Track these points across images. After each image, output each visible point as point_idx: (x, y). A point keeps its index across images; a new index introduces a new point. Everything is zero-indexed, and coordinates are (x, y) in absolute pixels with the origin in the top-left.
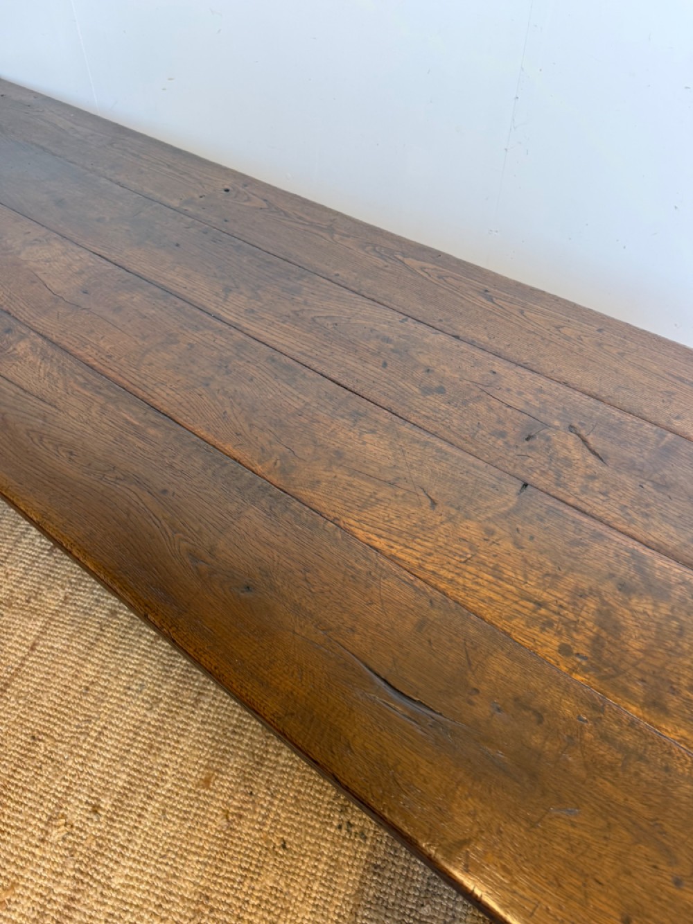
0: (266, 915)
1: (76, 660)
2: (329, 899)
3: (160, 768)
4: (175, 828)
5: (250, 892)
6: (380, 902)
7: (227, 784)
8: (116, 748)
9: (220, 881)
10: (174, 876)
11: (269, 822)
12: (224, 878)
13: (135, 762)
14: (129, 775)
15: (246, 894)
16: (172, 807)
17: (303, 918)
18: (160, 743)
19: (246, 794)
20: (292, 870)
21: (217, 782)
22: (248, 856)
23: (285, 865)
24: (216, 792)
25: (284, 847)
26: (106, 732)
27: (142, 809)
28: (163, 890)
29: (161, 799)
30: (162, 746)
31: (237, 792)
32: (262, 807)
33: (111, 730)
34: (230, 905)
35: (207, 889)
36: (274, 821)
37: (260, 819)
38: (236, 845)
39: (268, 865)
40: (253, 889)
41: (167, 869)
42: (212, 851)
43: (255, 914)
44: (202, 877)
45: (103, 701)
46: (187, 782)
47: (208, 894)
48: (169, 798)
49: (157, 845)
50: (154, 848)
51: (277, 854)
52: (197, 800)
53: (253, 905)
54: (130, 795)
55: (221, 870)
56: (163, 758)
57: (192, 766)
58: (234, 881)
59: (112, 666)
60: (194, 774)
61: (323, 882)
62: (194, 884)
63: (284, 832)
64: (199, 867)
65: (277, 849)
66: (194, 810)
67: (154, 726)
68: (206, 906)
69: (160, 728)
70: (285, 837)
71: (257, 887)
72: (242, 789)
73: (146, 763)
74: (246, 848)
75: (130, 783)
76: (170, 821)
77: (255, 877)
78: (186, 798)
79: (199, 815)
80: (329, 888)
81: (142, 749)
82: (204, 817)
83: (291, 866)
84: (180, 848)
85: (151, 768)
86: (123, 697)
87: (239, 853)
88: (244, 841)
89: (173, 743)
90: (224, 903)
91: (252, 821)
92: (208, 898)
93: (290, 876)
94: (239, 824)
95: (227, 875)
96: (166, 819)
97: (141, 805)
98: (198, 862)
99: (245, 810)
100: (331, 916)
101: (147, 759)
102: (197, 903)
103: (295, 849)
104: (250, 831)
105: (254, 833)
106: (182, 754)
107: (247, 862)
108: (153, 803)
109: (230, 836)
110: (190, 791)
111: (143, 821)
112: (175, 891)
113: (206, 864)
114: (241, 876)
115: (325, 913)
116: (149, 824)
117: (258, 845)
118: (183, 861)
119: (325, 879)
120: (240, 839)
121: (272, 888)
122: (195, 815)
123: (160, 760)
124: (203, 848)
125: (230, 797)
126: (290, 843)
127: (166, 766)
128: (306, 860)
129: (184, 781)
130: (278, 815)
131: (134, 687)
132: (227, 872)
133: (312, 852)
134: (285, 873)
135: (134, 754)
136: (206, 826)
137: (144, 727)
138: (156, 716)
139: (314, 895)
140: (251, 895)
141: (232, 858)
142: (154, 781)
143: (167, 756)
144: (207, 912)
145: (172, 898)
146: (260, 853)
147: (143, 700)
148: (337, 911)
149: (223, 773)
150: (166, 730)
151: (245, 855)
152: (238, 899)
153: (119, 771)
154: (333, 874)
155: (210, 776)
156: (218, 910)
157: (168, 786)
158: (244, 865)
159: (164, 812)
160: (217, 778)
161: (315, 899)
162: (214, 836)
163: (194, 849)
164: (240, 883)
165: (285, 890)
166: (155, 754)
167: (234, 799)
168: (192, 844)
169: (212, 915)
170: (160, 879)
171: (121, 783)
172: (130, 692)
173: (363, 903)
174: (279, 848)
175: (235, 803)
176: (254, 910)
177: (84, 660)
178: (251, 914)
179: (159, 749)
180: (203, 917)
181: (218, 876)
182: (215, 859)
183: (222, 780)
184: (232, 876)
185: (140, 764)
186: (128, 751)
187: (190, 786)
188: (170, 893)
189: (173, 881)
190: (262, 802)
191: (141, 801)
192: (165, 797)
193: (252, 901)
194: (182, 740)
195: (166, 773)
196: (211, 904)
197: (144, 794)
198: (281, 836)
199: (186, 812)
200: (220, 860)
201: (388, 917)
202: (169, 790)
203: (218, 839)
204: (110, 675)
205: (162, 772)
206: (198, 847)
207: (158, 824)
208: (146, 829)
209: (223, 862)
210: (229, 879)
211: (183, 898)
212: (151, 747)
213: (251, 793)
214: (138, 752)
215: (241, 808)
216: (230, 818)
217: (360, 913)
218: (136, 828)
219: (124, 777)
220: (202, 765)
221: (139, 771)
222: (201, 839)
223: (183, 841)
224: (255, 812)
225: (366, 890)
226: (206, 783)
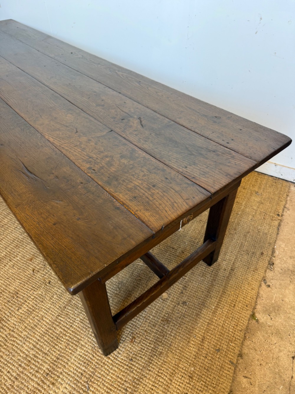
0: (35, 302)
1: (3, 217)
2: (58, 301)
3: (17, 253)
4: (15, 271)
5: (32, 294)
6: (76, 306)
7: (38, 261)
8: (5, 244)
9: (24, 289)
10: (9, 285)
11: (47, 275)
12: (25, 288)
13: (10, 250)
14: (6, 253)
15: (31, 295)
16: (17, 265)
17: (47, 305)
18: (20, 245)
19: (43, 265)
20: (49, 290)
21: (34, 260)
22: (36, 284)
23: (47, 288)
24: (33, 263)
25: (49, 283)
26: (4, 239)
27: (7, 264)
28: (4, 288)
29: (14, 262)
30: (21, 247)
31: (40, 264)
32: (47, 270)
33: (5, 239)
34: (24, 297)
35: (19, 291)
36: (49, 275)
37: (45, 273)
38: (33, 280)
39: (41, 287)
40: (34, 293)
41: (8, 282)
42: (24, 280)
43: (31, 301)
44: (18, 287)
45: (6, 230)
46: (25, 258)
47: (18, 292)
48: (17, 262)
49: (7, 275)
50: (6, 275)
51: (46, 285)
52: (26, 264)
53: (32, 298)
54: (4, 259)
55: (25, 286)
56: (19, 250)
57: (28, 254)
58: (28, 290)
59: (13, 220)
60: (28, 256)
61: (58, 296)
62: (15, 288)
63: (51, 279)
64: (18, 284)
65: (46, 283)
66: (23, 267)
67: (20, 240)
68: (16, 296)
69: (22, 241)
70: (51, 280)
71: (35, 293)
72: (42, 263)
73: (13, 251)
74: (36, 281)
75: (6, 256)
76: (14, 269)
77: (36, 290)
78: (23, 263)
79: (25, 269)
80: (59, 298)
81: (14, 246)
82: (26, 270)
83: (49, 289)
84: (15, 277)
85: (14, 252)
86: (14, 230)
87: (33, 282)
88: (36, 279)
89: (24, 246)
90: (22, 296)
91: (42, 273)
92: (17, 293)
93: (48, 292)
94: (37, 274)
95: (27, 288)
96: (13, 268)
97: (7, 262)
98: (18, 282)
99: (40, 270)
100: (57, 306)
101: (14, 249)
102: (14, 294)
103: (53, 284)
104: (40, 276)
105: (41, 277)
106: (26, 250)
107: (35, 285)
108: (11, 262)
109: (32, 276)
110: (24, 261)
111: (5, 267)
112: (8, 289)
113: (21, 283)
114: (31, 289)
115: (55, 305)
116: (7, 268)
117: (41, 281)
118: (14, 281)
119: (59, 295)
120: (35, 278)
121: (40, 294)
122: (24, 268)
123: (18, 250)
124: (22, 278)
125: (37, 265)
126: (52, 282)
127: (20, 252)
128: (55, 288)
129: (24, 258)
130: (51, 273)
131: (18, 227)
132: (27, 287)
133: (58, 286)
134: (46, 290)
135: (11, 247)
136: (26, 272)
137: (17, 240)
138: (22, 237)
139: (53, 299)
140: (32, 295)
141: (30, 283)
142: (14, 256)
143: (21, 249)
144: (15, 297)
145: (6, 291)
146: (40, 283)
147: (20, 232)
148: (59, 305)
149: (38, 258)
150: (23, 242)
151: (35, 283)
152: (28, 295)
153: (3, 251)
154: (63, 294)
155: (33, 258)
156: (19, 298)
157: (18, 258)
158: (33, 286)
159: (13, 266)
160: (35, 259)
161: (53, 300)
162: (27, 276)
163: (19, 278)
164: (30, 291)
165: (44, 296)
166: (17, 248)
167: (38, 266)
168: (19, 277)
169: (17, 298)
170: (4, 285)
171: (2, 255)
172: (16, 229)
173: (69, 304)
174: (48, 283)
175: (38, 267)
176: (31, 300)
177: (5, 217)
178: (30, 301)
179: (19, 247)
180: (14, 298)
181: (23, 287)
182: (24, 282)
183: (37, 260)
184: (28, 289)
185: (11, 250)
186: (8, 246)
187: (25, 260)
188: (6, 290)
189: (8, 286)
190: (47, 269)
191: (7, 261)
192: (16, 261)
193: (32, 297)
194: (28, 245)
195: (19, 255)
196: (18, 295)
197: (9, 259)
198: (50, 280)
199: (20, 267)
200: (26, 283)
201: (76, 311)
202: (17, 260)
203: (28, 277)
204: (12, 223)
205: (17, 254)
206: (20, 278)
207: (10, 269)
208: (6, 270)
209: (27, 284)
210: (27, 289)
211: (9, 292)
212: (17, 246)
213: (45, 265)
214: (12, 247)
215: (40, 269)
216: (35, 271)
217: (67, 307)
218: (2, 269)
219: (4, 253)
220: (32, 254)
221: (10, 252)
222: (22, 276)
223: (16, 275)
224: (43, 271)
225: (72, 301)
226: (31, 260)
